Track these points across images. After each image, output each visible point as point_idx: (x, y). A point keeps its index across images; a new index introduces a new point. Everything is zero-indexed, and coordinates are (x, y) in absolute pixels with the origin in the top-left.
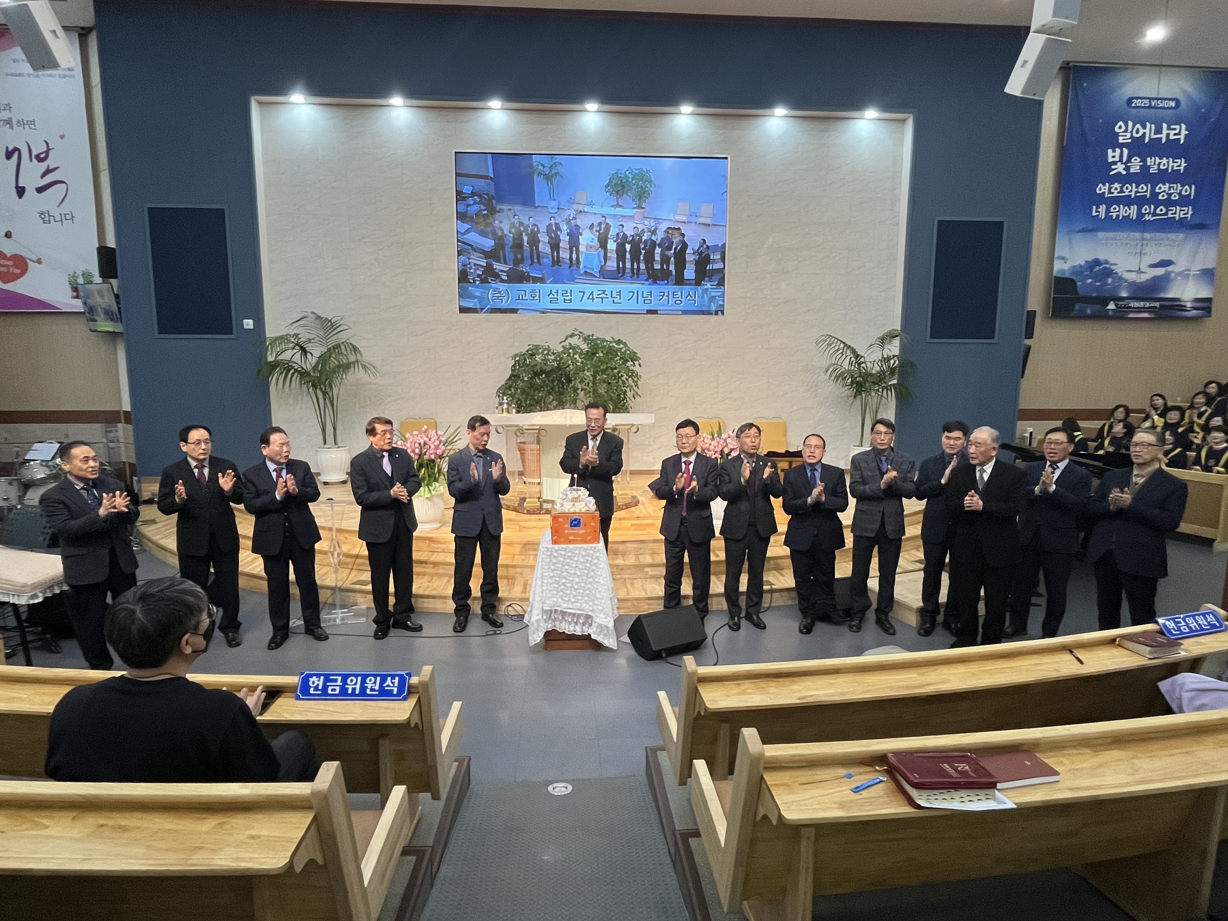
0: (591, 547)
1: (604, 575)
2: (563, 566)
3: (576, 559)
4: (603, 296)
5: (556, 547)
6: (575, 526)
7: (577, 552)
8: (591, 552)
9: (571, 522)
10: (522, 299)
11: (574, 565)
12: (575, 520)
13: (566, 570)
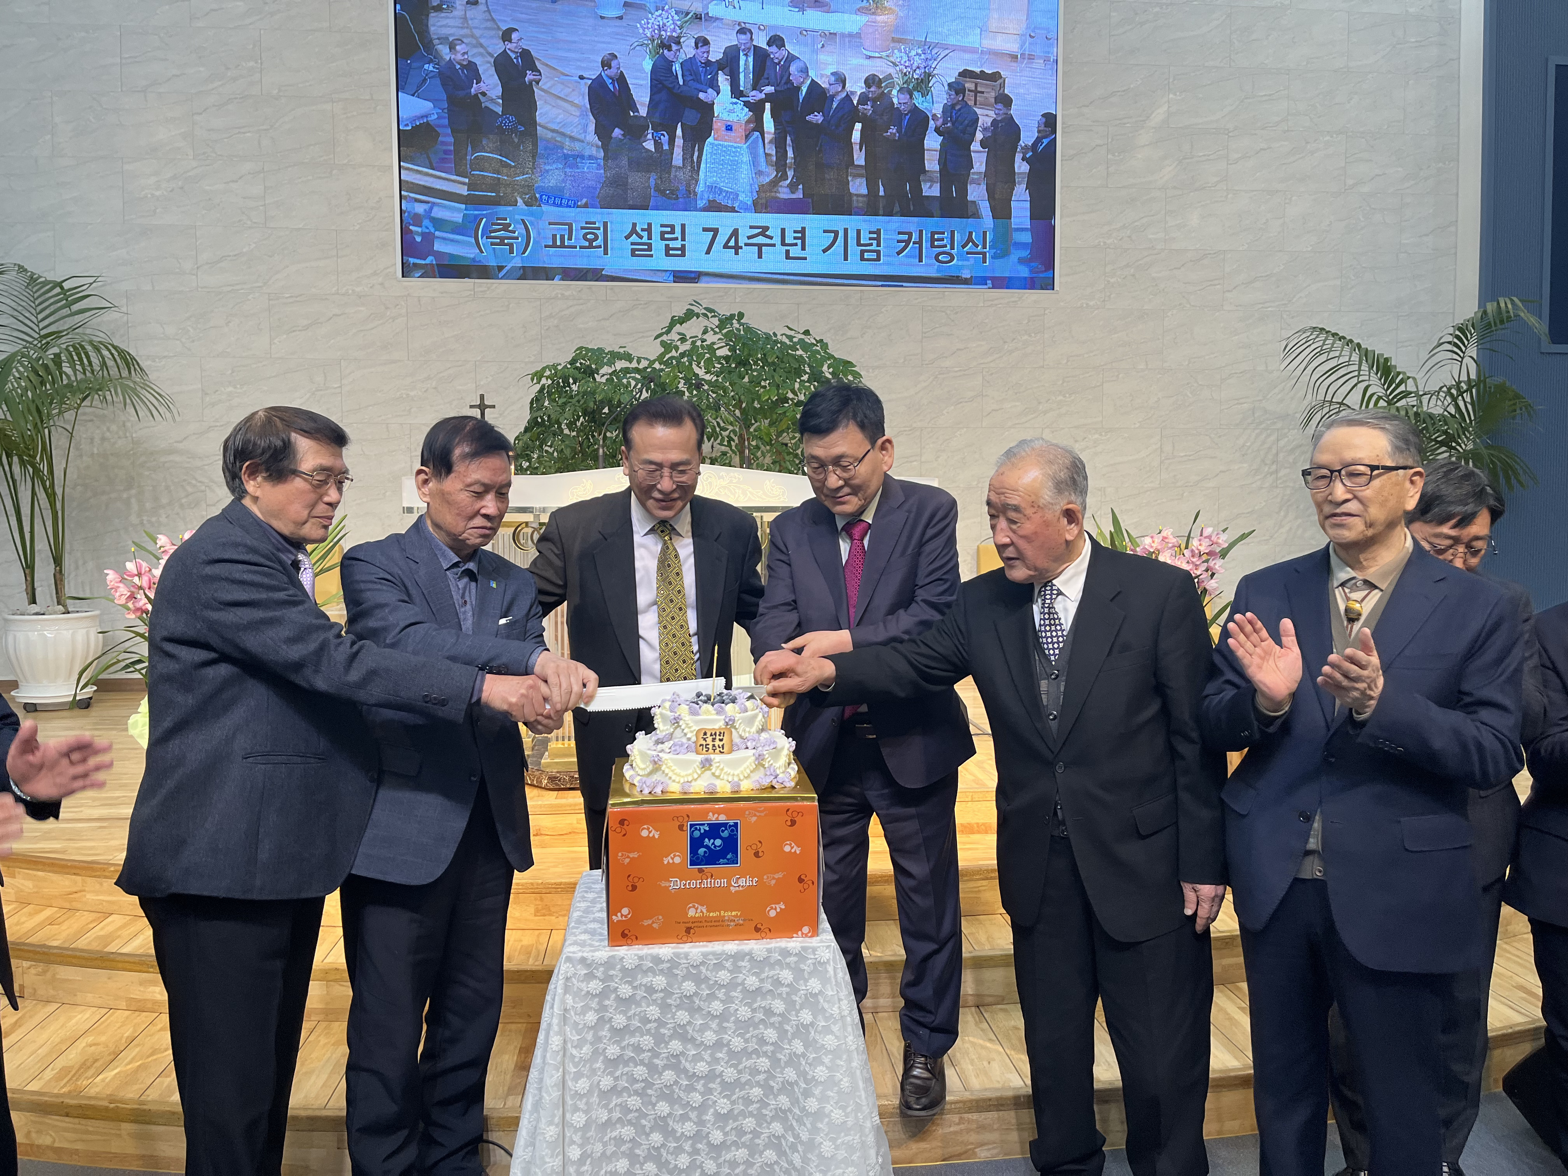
0: (785, 953)
1: (845, 1083)
2: (660, 1040)
3: (716, 1006)
4: (761, 240)
5: (629, 953)
6: (713, 858)
7: (724, 976)
8: (786, 976)
9: (696, 844)
10: (563, 246)
11: (710, 1037)
12: (715, 830)
13: (675, 1063)
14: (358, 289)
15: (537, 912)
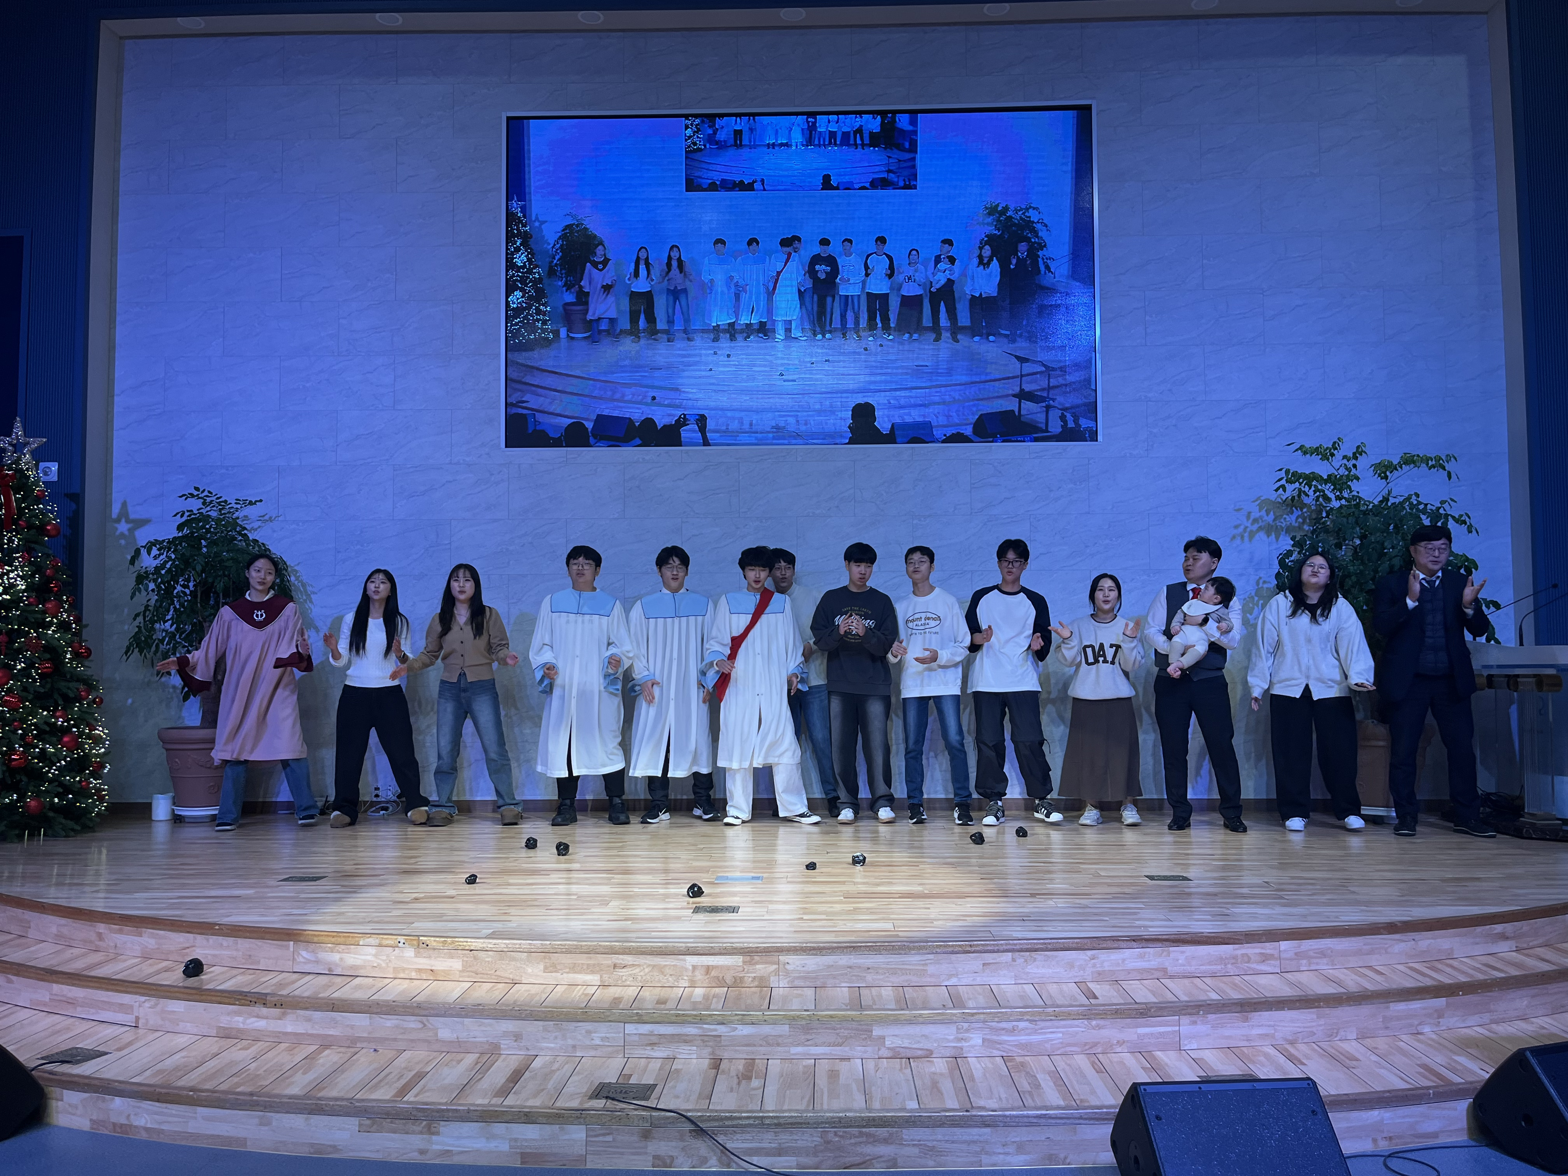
14: (467, 459)
15: (545, 970)
